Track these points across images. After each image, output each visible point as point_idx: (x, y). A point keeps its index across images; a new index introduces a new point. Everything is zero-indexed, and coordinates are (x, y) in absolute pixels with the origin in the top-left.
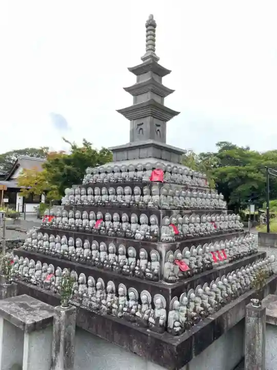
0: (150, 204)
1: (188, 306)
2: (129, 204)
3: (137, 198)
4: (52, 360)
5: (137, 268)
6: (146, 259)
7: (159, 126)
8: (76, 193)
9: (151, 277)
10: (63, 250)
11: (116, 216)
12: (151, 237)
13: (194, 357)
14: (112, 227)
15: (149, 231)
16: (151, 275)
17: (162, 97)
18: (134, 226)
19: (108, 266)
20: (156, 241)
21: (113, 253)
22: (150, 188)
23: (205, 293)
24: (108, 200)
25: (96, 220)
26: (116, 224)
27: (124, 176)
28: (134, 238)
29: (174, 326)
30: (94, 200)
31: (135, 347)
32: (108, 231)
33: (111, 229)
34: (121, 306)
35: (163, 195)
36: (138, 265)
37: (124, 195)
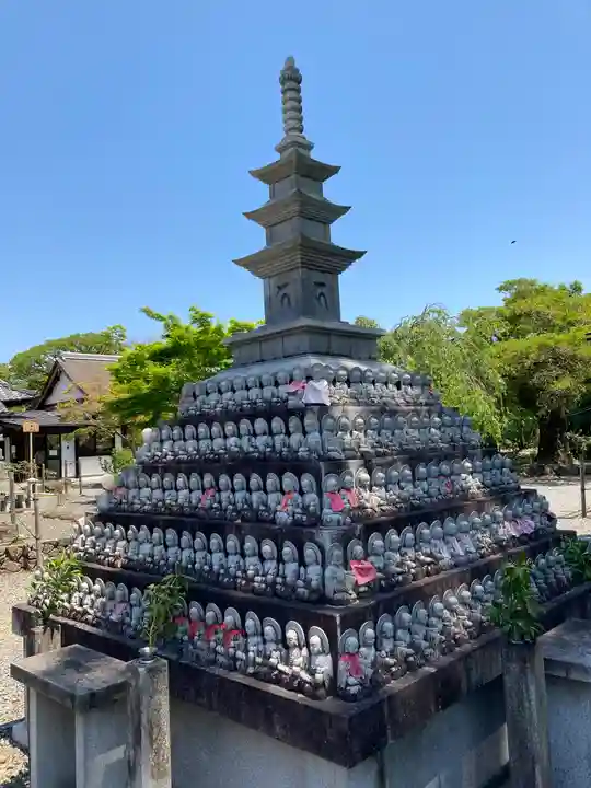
0: (302, 452)
1: (378, 646)
2: (265, 453)
3: (279, 439)
4: (129, 761)
5: (279, 580)
6: (295, 561)
7: (322, 285)
8: (164, 437)
9: (306, 595)
10: (144, 554)
11: (239, 479)
12: (305, 518)
13: (390, 741)
14: (233, 501)
15: (301, 505)
16: (306, 591)
17: (324, 223)
18: (272, 498)
19: (226, 579)
20: (314, 525)
21: (236, 554)
22: (302, 419)
23: (415, 620)
24: (225, 449)
25: (204, 490)
26: (239, 496)
27: (254, 397)
28: (273, 521)
29: (347, 685)
30: (198, 450)
31: (278, 728)
32: (226, 510)
33: (231, 507)
34: (251, 654)
35: (328, 430)
36: (281, 573)
37: (255, 435)
